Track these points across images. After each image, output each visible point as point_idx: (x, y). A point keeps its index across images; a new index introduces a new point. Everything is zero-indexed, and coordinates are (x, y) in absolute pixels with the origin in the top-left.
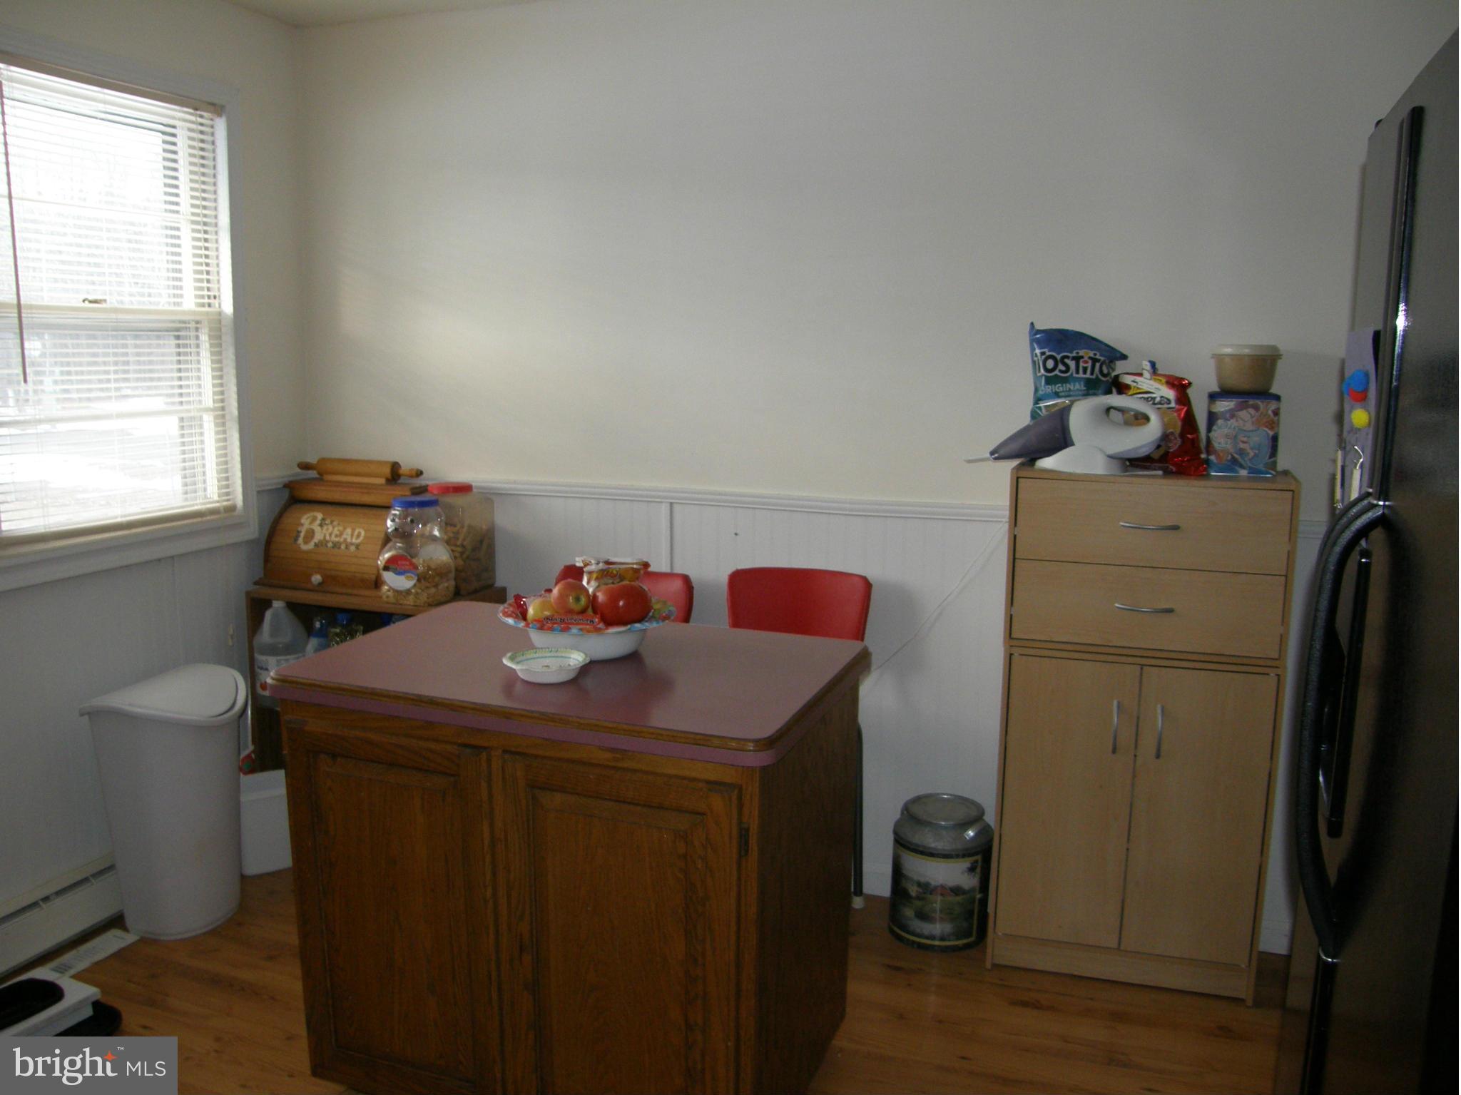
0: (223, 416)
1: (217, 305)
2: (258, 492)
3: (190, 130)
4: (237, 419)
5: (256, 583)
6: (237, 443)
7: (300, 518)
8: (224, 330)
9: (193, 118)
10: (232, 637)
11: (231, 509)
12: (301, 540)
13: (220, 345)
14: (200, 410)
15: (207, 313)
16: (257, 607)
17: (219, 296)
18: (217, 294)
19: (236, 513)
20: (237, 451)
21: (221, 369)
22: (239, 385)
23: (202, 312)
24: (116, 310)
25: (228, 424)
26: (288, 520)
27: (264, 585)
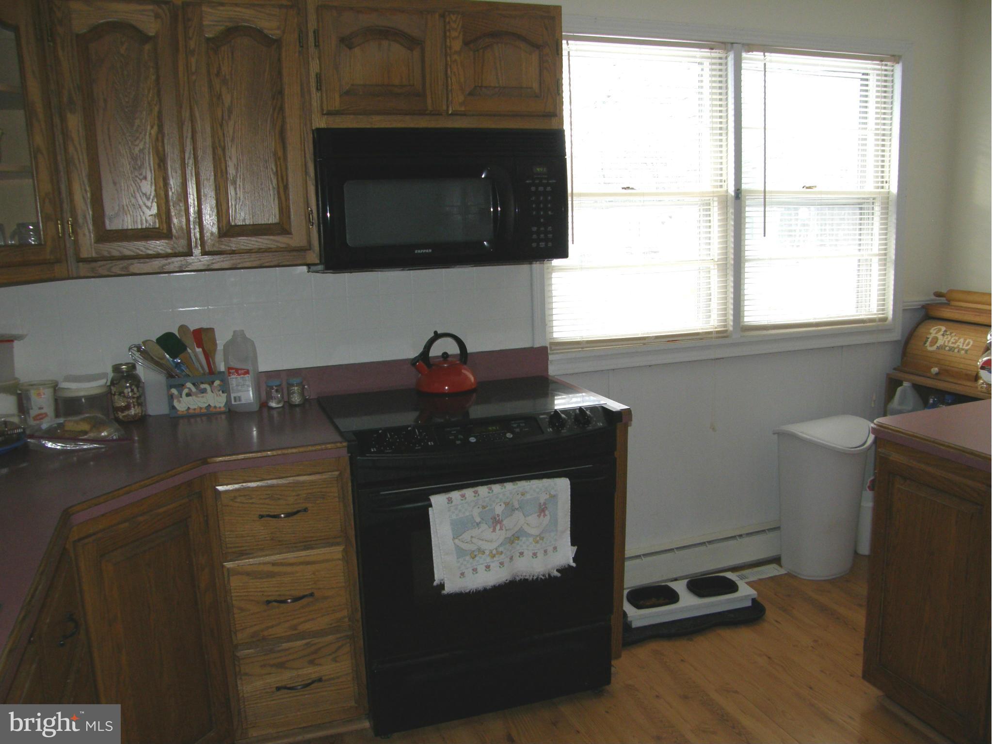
0: (885, 260)
1: (887, 188)
2: (904, 310)
3: (878, 75)
4: (893, 262)
5: (895, 369)
6: (892, 277)
7: (930, 329)
8: (890, 203)
9: (879, 67)
10: (875, 401)
11: (884, 320)
12: (928, 344)
13: (887, 213)
14: (869, 255)
15: (880, 193)
16: (893, 384)
17: (889, 181)
18: (888, 180)
19: (887, 323)
20: (892, 283)
21: (886, 229)
22: (897, 239)
23: (876, 192)
24: (821, 193)
25: (888, 264)
26: (922, 330)
27: (901, 371)
